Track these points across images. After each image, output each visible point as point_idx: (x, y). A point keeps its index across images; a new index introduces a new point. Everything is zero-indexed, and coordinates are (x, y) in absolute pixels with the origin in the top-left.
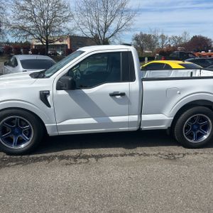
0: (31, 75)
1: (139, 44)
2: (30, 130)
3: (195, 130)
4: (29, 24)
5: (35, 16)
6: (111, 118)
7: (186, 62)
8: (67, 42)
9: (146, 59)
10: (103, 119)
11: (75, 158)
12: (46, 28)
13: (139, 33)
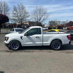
0: (19, 33)
1: (51, 24)
2: (18, 45)
3: (56, 46)
4: (17, 18)
5: (18, 16)
6: (36, 42)
7: (60, 30)
8: (28, 23)
9: (53, 29)
10: (34, 43)
11: (28, 51)
12: (22, 19)
13: (51, 21)
